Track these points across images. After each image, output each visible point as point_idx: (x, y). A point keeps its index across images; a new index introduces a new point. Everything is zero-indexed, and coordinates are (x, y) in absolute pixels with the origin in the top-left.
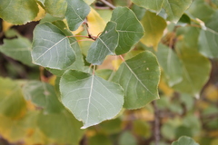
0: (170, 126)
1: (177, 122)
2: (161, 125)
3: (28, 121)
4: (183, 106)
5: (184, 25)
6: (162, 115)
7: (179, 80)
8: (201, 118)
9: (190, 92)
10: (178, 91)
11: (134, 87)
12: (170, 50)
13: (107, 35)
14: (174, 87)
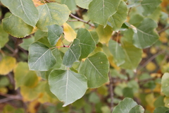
0: (120, 87)
1: (124, 85)
2: (114, 87)
3: (39, 88)
4: (128, 75)
5: (124, 30)
6: (115, 81)
7: (123, 62)
8: (139, 82)
9: (130, 68)
10: (123, 68)
11: (94, 74)
12: (117, 43)
13: (74, 47)
14: (120, 66)
